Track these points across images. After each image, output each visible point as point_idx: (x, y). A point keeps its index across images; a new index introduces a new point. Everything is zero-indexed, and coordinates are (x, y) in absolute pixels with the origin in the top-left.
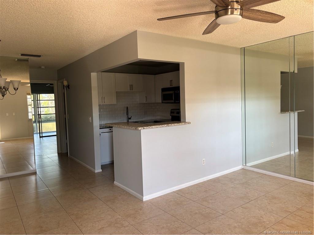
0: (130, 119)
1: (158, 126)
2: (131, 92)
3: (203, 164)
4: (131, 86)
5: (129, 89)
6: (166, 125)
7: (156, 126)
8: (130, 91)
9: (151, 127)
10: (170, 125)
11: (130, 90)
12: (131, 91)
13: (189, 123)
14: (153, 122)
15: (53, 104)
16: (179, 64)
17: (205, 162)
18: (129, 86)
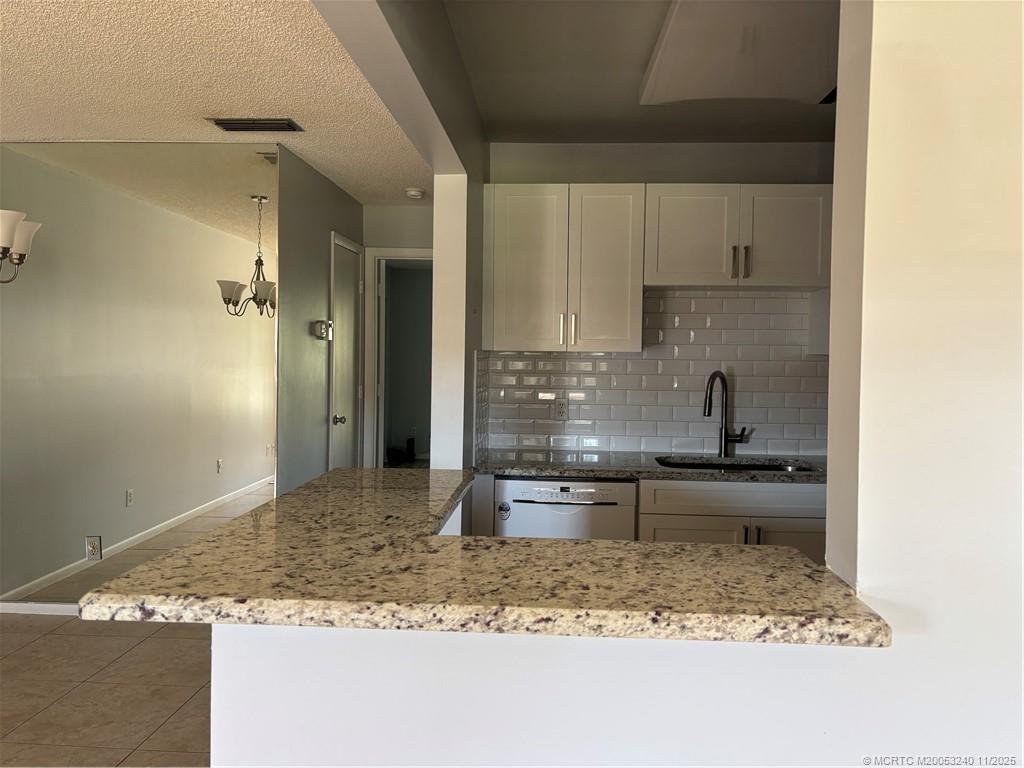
0: (742, 438)
2: (739, 288)
4: (742, 252)
5: (726, 267)
12: (742, 282)
18: (731, 254)
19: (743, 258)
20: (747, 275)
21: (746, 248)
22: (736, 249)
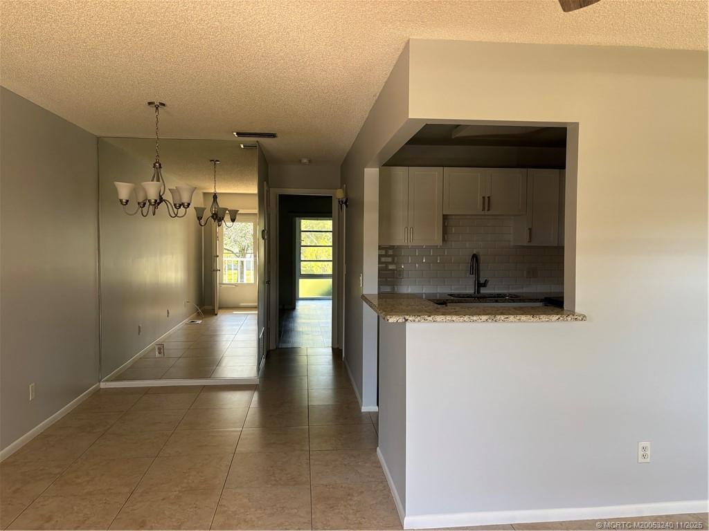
0: (484, 285)
2: (485, 215)
3: (641, 460)
4: (487, 199)
5: (480, 206)
8: (483, 213)
11: (484, 209)
12: (486, 213)
13: (584, 318)
16: (565, 129)
17: (648, 452)
18: (482, 200)
19: (487, 203)
20: (489, 210)
21: (489, 197)
22: (484, 198)
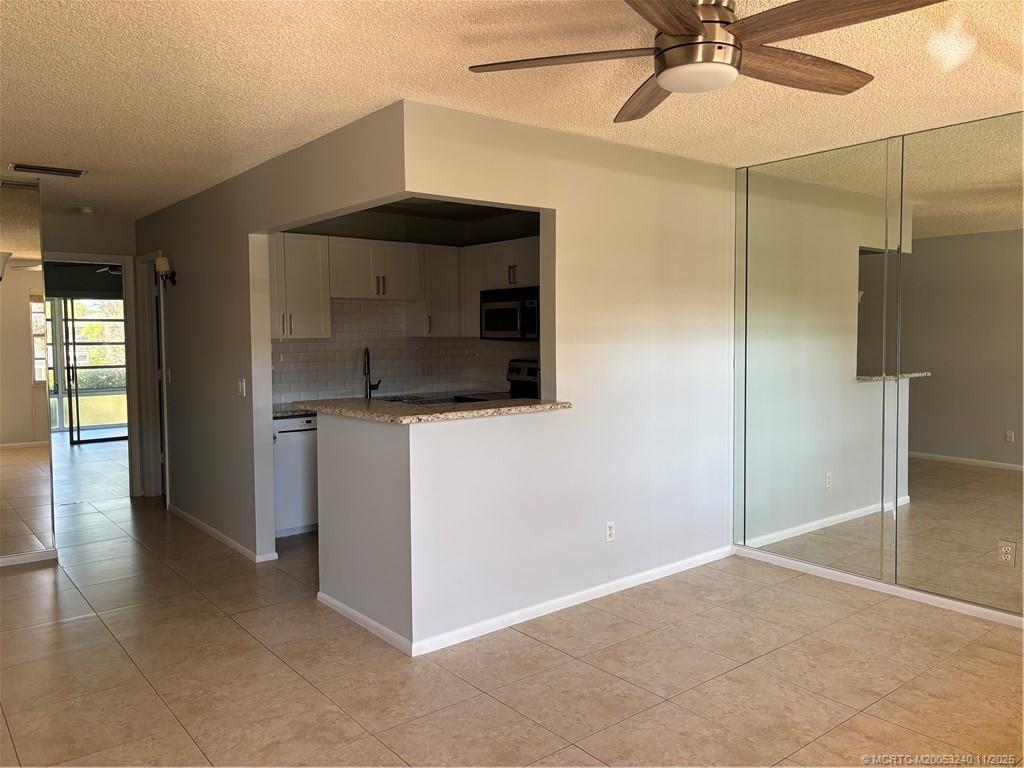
0: (375, 387)
1: (465, 414)
3: (609, 539)
4: (381, 280)
5: (373, 288)
6: (490, 411)
7: (459, 414)
8: (377, 297)
9: (442, 416)
10: (506, 409)
11: (378, 293)
13: (567, 405)
14: (451, 400)
15: (118, 333)
16: (538, 214)
17: (613, 531)
18: (376, 280)
19: (382, 282)
20: (384, 293)
21: (383, 278)
22: (378, 277)
